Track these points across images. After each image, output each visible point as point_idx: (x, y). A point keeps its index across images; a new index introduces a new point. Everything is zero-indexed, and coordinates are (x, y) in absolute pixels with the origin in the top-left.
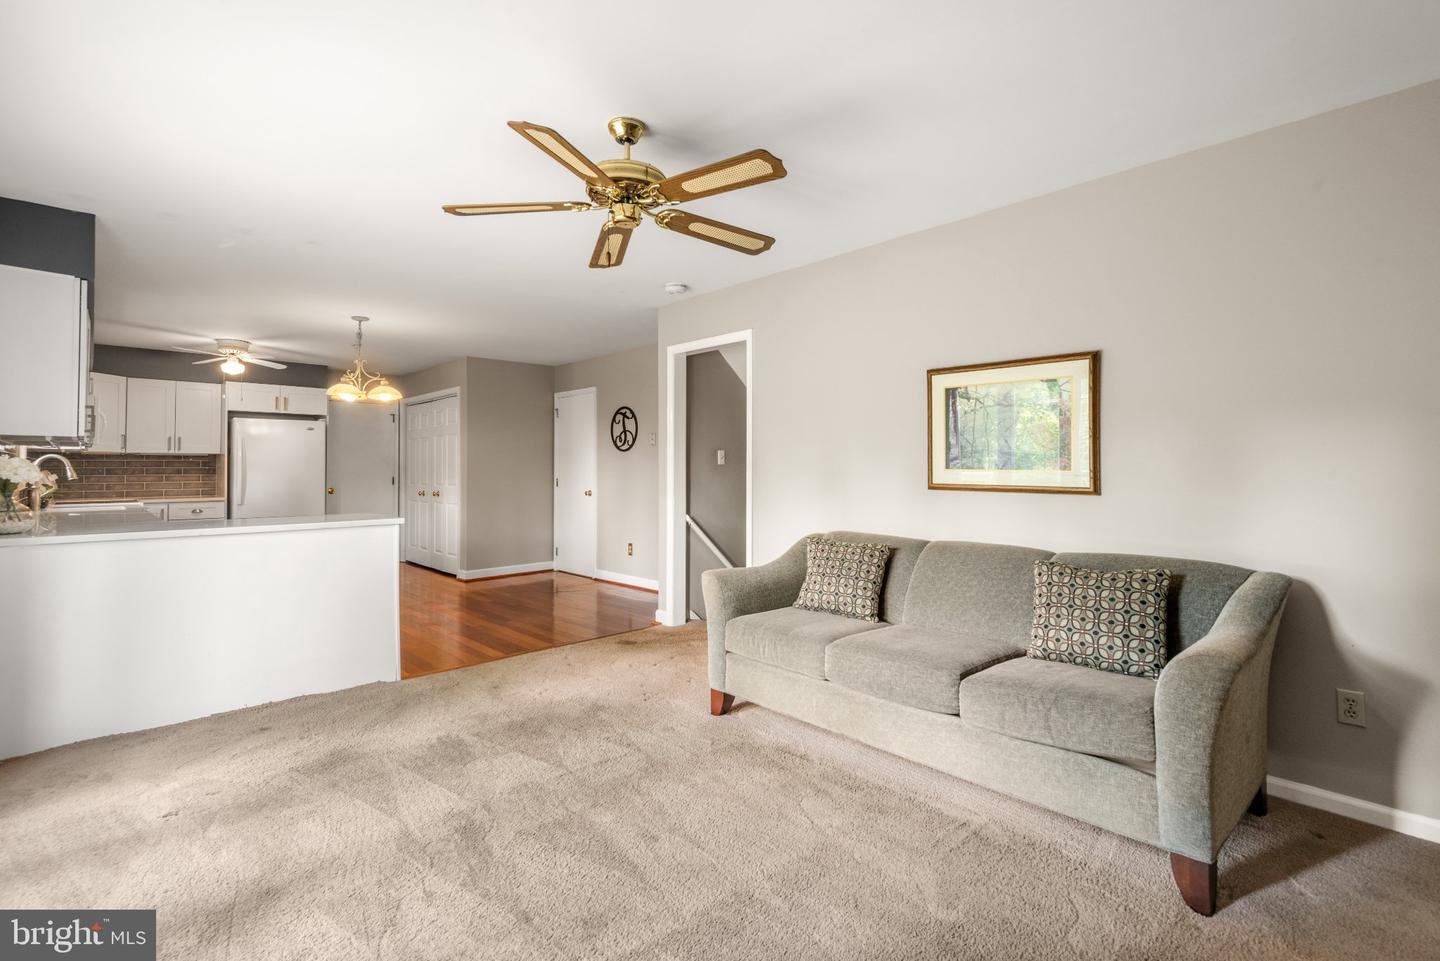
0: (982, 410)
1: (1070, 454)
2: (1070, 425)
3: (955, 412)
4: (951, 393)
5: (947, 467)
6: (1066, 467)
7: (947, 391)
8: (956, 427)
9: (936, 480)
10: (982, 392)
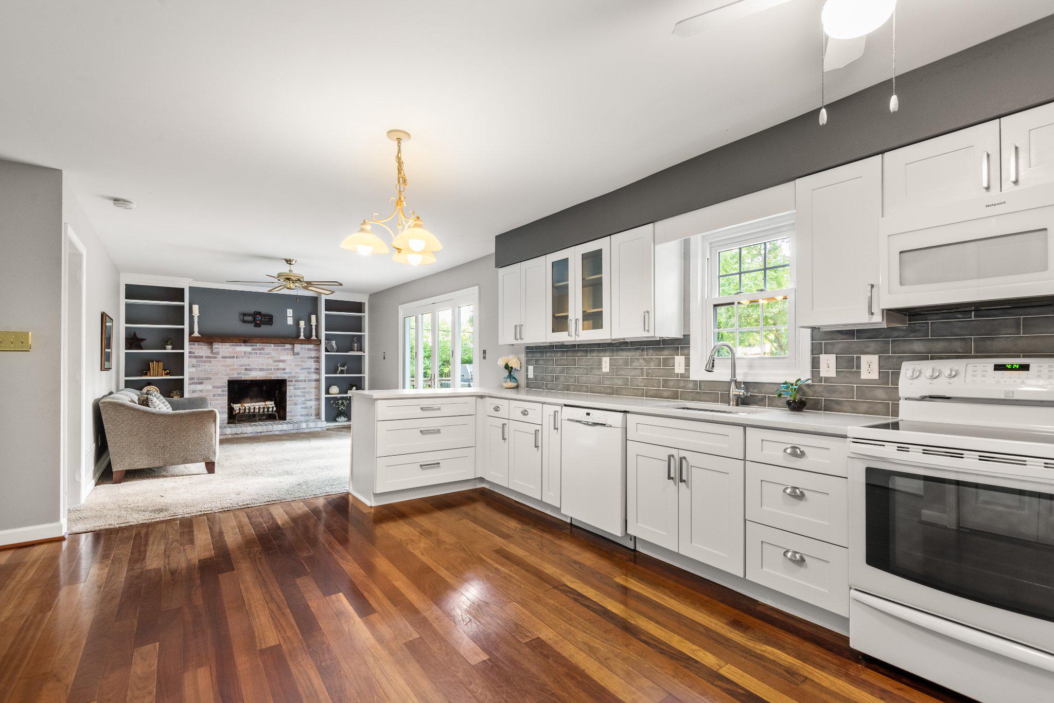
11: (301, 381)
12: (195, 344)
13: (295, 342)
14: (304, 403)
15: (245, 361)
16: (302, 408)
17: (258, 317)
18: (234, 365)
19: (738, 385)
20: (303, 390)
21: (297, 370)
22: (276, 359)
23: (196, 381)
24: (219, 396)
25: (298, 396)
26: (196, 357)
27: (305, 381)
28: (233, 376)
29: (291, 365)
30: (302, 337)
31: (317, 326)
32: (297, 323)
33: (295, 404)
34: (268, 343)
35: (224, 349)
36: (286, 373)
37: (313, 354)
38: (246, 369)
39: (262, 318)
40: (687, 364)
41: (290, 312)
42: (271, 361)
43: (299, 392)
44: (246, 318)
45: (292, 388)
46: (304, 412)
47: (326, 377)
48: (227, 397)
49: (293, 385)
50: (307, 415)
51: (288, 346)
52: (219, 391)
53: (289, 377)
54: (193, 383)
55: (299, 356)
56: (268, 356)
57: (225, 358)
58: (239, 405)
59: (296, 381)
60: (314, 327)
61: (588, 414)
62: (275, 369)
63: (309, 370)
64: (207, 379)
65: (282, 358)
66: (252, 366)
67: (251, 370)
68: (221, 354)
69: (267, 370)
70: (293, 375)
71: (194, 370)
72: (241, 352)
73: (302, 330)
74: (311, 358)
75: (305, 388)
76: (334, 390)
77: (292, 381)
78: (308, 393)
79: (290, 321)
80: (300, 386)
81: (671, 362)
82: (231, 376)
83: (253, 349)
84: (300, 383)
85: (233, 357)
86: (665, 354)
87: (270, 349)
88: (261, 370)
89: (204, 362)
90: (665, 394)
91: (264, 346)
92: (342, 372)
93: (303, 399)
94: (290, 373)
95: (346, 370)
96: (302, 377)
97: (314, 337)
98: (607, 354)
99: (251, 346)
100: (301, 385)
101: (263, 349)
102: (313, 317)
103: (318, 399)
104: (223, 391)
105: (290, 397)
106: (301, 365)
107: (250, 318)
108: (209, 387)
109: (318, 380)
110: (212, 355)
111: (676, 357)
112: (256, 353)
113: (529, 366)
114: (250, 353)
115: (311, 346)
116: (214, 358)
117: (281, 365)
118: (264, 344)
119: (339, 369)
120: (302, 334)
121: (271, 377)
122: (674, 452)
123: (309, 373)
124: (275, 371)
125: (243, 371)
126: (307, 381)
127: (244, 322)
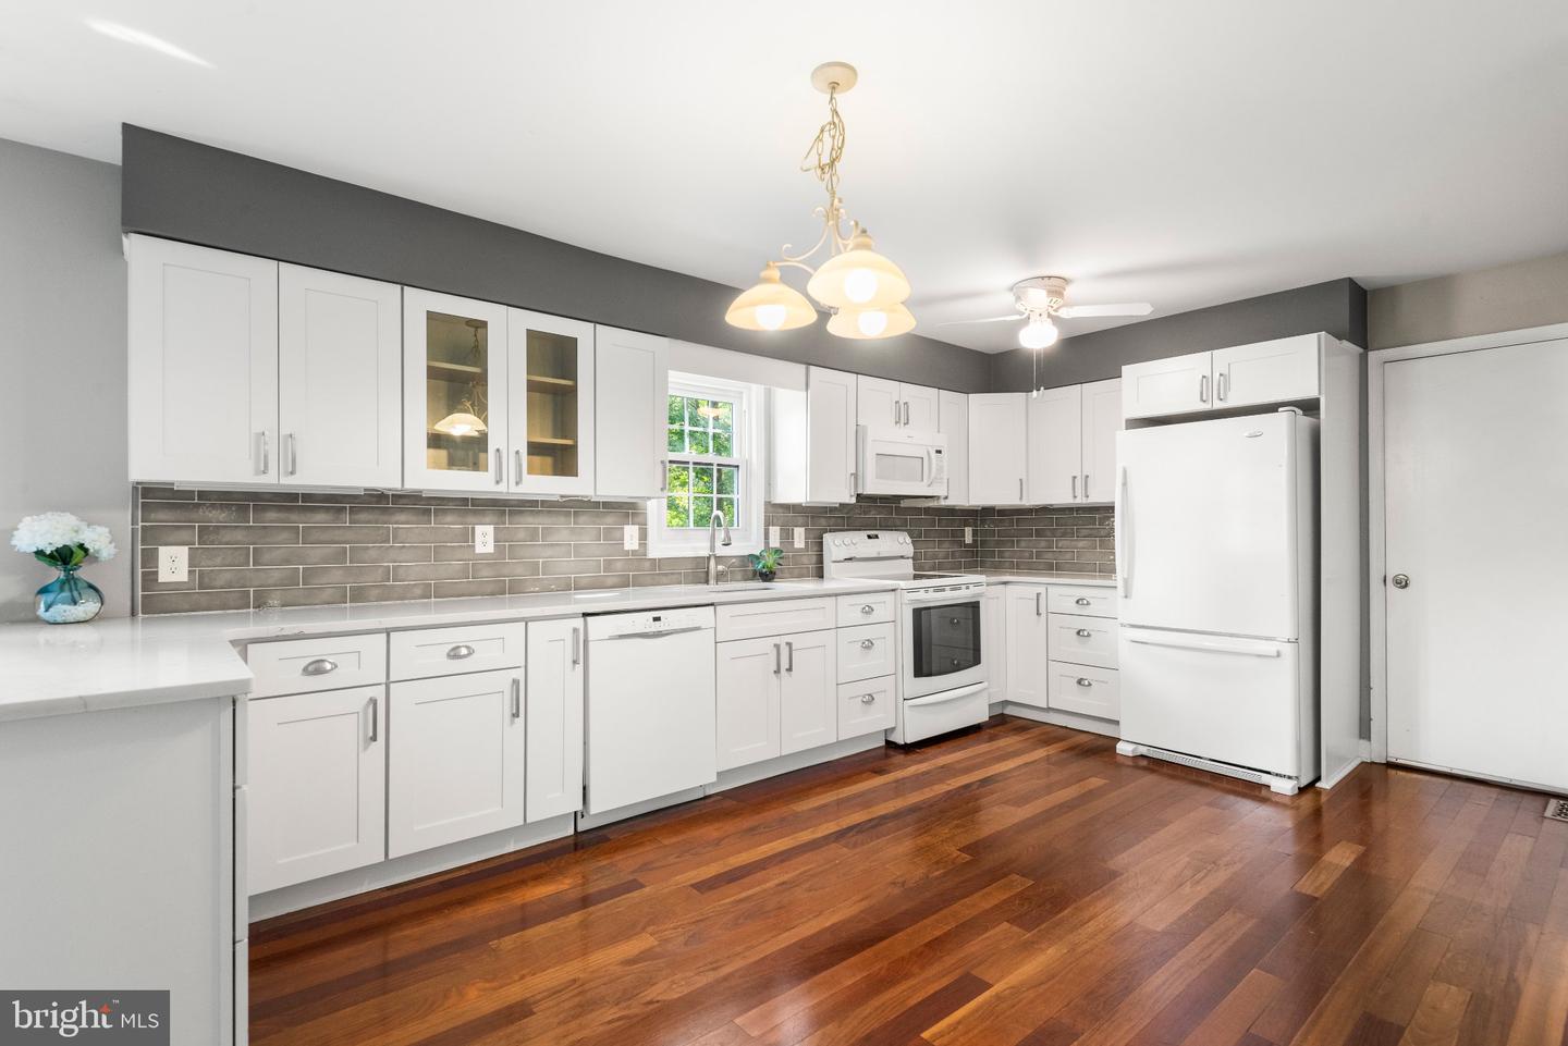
19: (719, 559)
40: (643, 536)
61: (657, 619)
81: (618, 534)
86: (610, 520)
90: (610, 582)
98: (487, 519)
111: (626, 527)
113: (160, 548)
122: (776, 640)
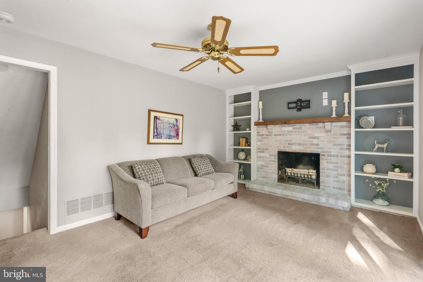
0: (163, 123)
1: (179, 136)
2: (179, 129)
3: (156, 123)
4: (156, 118)
5: (154, 138)
6: (178, 139)
7: (155, 117)
8: (156, 127)
9: (151, 142)
10: (163, 118)
11: (334, 156)
12: (260, 127)
13: (326, 121)
14: (337, 177)
15: (288, 138)
16: (334, 181)
17: (299, 103)
18: (281, 140)
20: (336, 165)
21: (329, 146)
22: (311, 136)
23: (261, 150)
24: (273, 162)
25: (330, 169)
26: (261, 135)
27: (337, 156)
28: (281, 148)
29: (324, 141)
30: (334, 115)
31: (349, 103)
32: (330, 103)
33: (328, 176)
34: (305, 123)
35: (275, 129)
36: (319, 148)
37: (345, 131)
38: (289, 144)
39: (301, 104)
41: (325, 95)
42: (307, 138)
43: (331, 166)
44: (290, 106)
45: (325, 161)
46: (336, 185)
47: (355, 154)
48: (277, 163)
49: (326, 159)
50: (340, 189)
51: (321, 125)
52: (273, 158)
53: (322, 152)
54: (259, 152)
55: (332, 133)
56: (304, 133)
57: (276, 135)
58: (290, 169)
59: (329, 156)
60: (346, 105)
62: (310, 144)
63: (341, 147)
64: (267, 149)
65: (316, 135)
66: (293, 142)
67: (292, 144)
68: (274, 133)
69: (304, 145)
70: (326, 150)
71: (259, 143)
72: (286, 131)
73: (334, 109)
74: (344, 134)
75: (337, 163)
76: (369, 169)
77: (324, 155)
78: (341, 167)
79: (325, 103)
80: (332, 161)
82: (279, 148)
83: (293, 129)
84: (332, 158)
85: (280, 135)
87: (307, 127)
88: (299, 144)
89: (265, 138)
91: (301, 125)
92: (380, 150)
93: (335, 173)
94: (323, 148)
95: (387, 148)
96: (334, 152)
97: (346, 115)
99: (292, 126)
100: (333, 159)
101: (301, 128)
102: (346, 95)
103: (349, 175)
104: (275, 158)
105: (323, 169)
106: (334, 142)
107: (294, 105)
108: (268, 155)
109: (349, 157)
110: (269, 134)
112: (296, 132)
114: (292, 132)
115: (344, 124)
116: (270, 135)
117: (315, 141)
118: (301, 124)
119: (376, 147)
120: (334, 113)
121: (307, 151)
123: (341, 149)
124: (310, 146)
125: (287, 145)
126: (339, 156)
127: (289, 108)
